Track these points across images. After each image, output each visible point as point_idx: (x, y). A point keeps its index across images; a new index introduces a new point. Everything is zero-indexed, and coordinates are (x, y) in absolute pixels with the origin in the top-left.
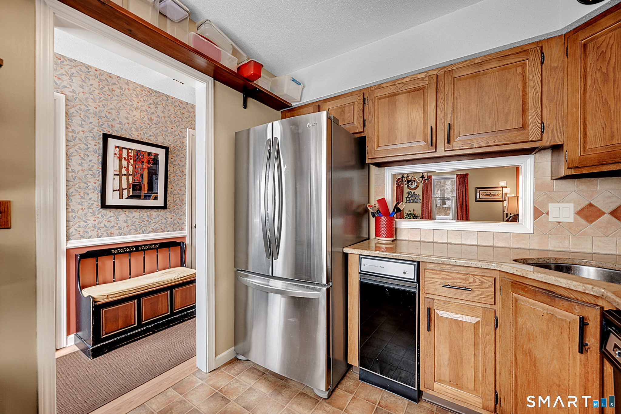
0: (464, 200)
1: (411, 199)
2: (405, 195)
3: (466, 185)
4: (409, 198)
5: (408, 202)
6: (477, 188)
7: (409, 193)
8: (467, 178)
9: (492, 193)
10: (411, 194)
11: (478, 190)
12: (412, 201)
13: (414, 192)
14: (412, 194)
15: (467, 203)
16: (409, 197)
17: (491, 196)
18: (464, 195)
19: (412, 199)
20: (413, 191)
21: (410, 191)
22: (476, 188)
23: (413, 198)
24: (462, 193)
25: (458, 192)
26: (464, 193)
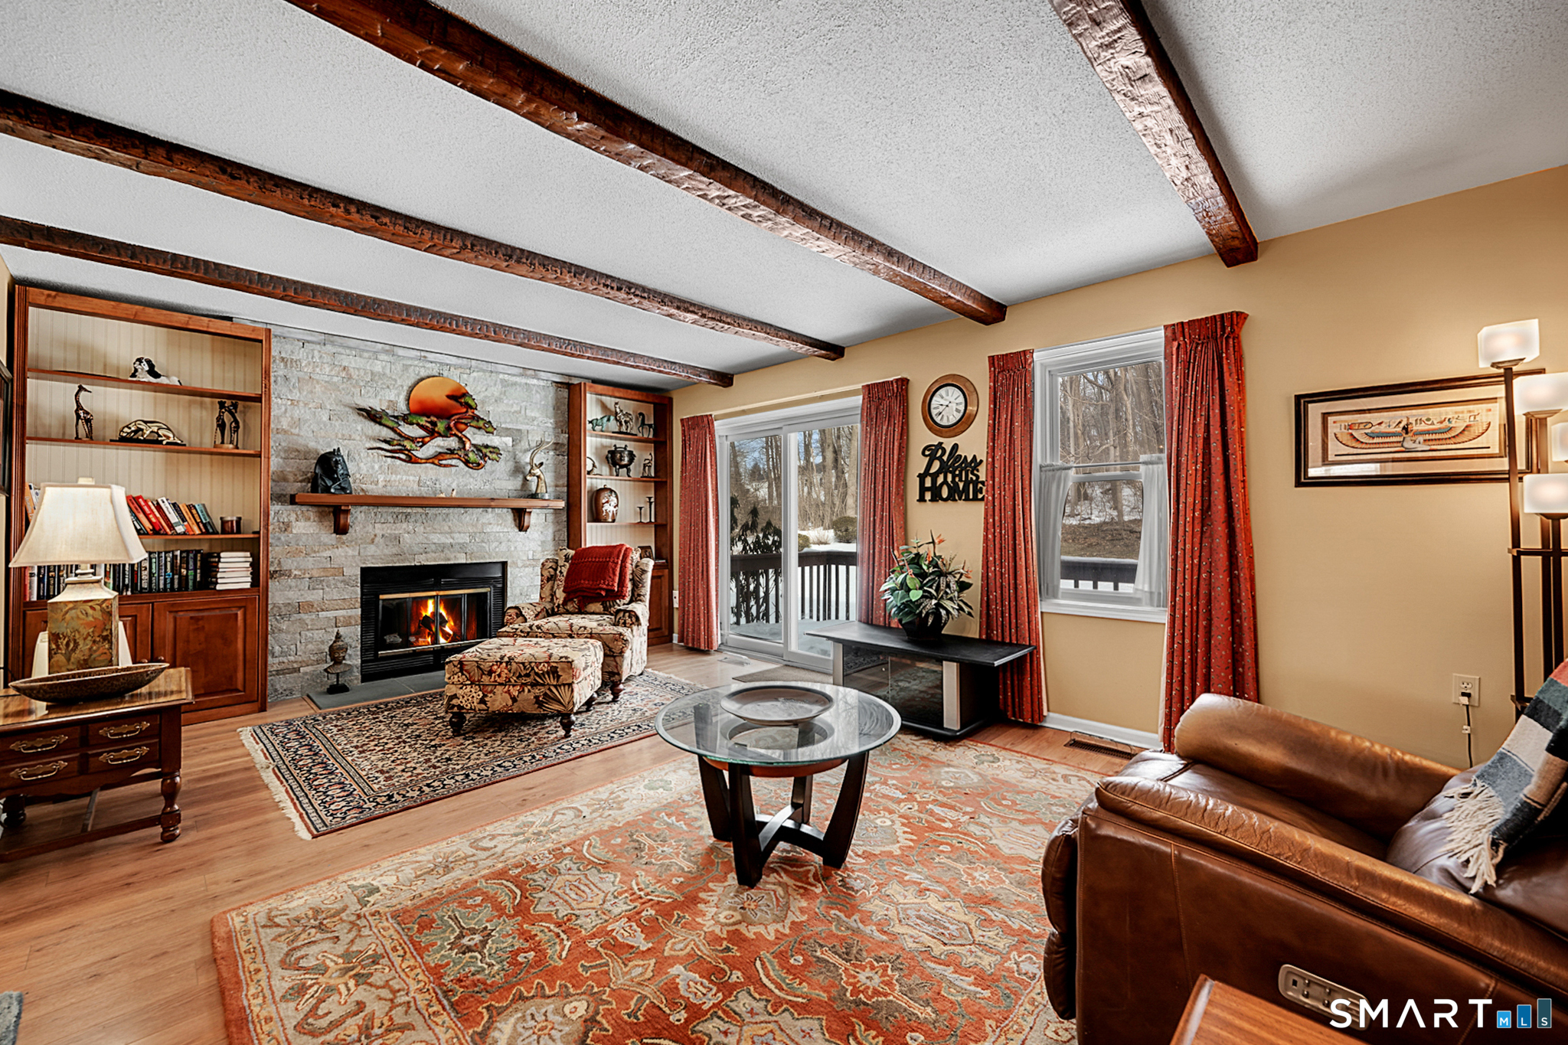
0: (1218, 480)
1: (940, 479)
2: (917, 464)
3: (1229, 381)
4: (935, 476)
5: (928, 496)
6: (1302, 402)
7: (932, 452)
8: (1237, 338)
9: (1416, 428)
10: (940, 459)
11: (1315, 411)
12: (945, 493)
13: (955, 447)
14: (945, 458)
15: (1237, 496)
16: (933, 470)
17: (1408, 444)
18: (1216, 445)
19: (945, 482)
20: (948, 442)
21: (935, 440)
22: (1298, 398)
23: (950, 478)
24: (1200, 435)
25: (1180, 434)
26: (1215, 432)
